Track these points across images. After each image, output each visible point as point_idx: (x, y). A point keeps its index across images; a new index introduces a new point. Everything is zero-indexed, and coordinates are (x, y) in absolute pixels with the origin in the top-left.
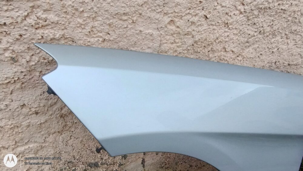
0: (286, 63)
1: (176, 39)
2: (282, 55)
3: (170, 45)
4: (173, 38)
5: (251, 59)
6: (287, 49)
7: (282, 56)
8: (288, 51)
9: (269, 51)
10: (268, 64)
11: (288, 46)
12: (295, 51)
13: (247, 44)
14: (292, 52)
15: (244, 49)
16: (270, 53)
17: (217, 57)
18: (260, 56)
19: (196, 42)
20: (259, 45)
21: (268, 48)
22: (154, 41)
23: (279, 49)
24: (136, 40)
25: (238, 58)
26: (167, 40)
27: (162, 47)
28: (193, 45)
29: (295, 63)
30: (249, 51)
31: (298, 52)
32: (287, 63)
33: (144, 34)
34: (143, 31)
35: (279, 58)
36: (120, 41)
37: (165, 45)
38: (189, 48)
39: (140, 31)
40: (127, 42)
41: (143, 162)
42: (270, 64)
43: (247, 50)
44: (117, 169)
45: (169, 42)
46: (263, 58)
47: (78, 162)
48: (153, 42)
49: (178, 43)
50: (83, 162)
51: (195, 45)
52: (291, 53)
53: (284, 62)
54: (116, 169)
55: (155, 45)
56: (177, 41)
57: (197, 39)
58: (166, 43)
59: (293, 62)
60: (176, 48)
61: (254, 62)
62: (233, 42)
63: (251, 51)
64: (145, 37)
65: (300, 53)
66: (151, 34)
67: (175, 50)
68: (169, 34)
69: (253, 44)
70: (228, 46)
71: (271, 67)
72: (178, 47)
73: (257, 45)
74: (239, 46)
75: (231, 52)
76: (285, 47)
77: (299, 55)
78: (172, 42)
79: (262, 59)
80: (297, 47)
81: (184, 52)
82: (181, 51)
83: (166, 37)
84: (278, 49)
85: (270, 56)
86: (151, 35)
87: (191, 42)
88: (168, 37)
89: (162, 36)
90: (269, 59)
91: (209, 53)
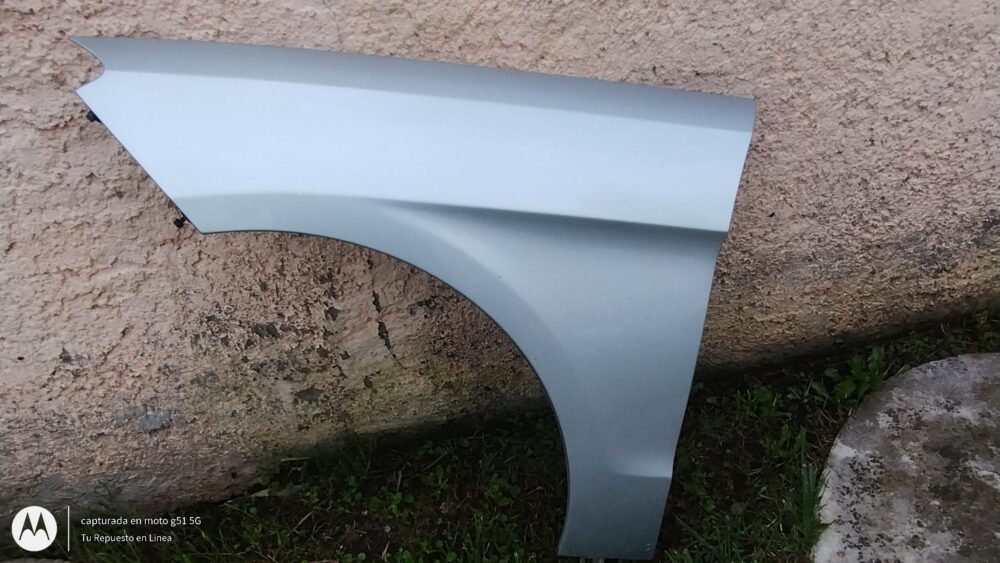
0: (685, 69)
1: (373, 22)
2: (666, 48)
3: (363, 37)
4: (365, 22)
5: (581, 62)
6: (672, 32)
7: (665, 51)
8: (677, 37)
9: (621, 42)
10: (634, 74)
11: (674, 26)
12: (698, 37)
13: (553, 26)
14: (691, 40)
15: (552, 40)
16: (628, 45)
17: (487, 61)
18: (602, 54)
19: (419, 27)
20: (587, 26)
21: (615, 32)
22: (323, 29)
23: (650, 34)
24: (283, 29)
25: (544, 61)
26: (352, 27)
27: (345, 43)
28: (417, 35)
29: (713, 68)
30: (565, 42)
31: (708, 40)
32: (688, 69)
33: (298, 15)
34: (293, 10)
35: (659, 57)
36: (252, 34)
37: (352, 37)
38: (409, 42)
39: (288, 10)
40: (266, 34)
41: (383, 332)
42: (640, 75)
43: (561, 40)
44: (322, 345)
45: (359, 30)
46: (613, 60)
47: (228, 320)
48: (323, 33)
49: (379, 31)
50: (240, 322)
51: (421, 34)
52: (690, 43)
53: (678, 66)
54: (321, 347)
55: (328, 38)
56: (375, 27)
57: (420, 21)
58: (352, 33)
59: (704, 65)
60: (377, 42)
61: (592, 70)
62: (514, 23)
63: (572, 41)
64: (302, 22)
65: (715, 41)
66: (312, 14)
67: (376, 47)
68: (352, 13)
69: (571, 24)
70: (503, 33)
71: (647, 82)
72: (382, 40)
73: (583, 28)
74: (535, 31)
75: (519, 48)
76: (664, 27)
77: (718, 48)
78: (365, 29)
79: (611, 62)
80: (700, 26)
81: (399, 51)
82: (392, 51)
83: (348, 21)
84: (647, 34)
85: (631, 51)
86: (313, 17)
87: (408, 27)
88: (353, 20)
89: (338, 18)
90: (631, 60)
91: (464, 51)
